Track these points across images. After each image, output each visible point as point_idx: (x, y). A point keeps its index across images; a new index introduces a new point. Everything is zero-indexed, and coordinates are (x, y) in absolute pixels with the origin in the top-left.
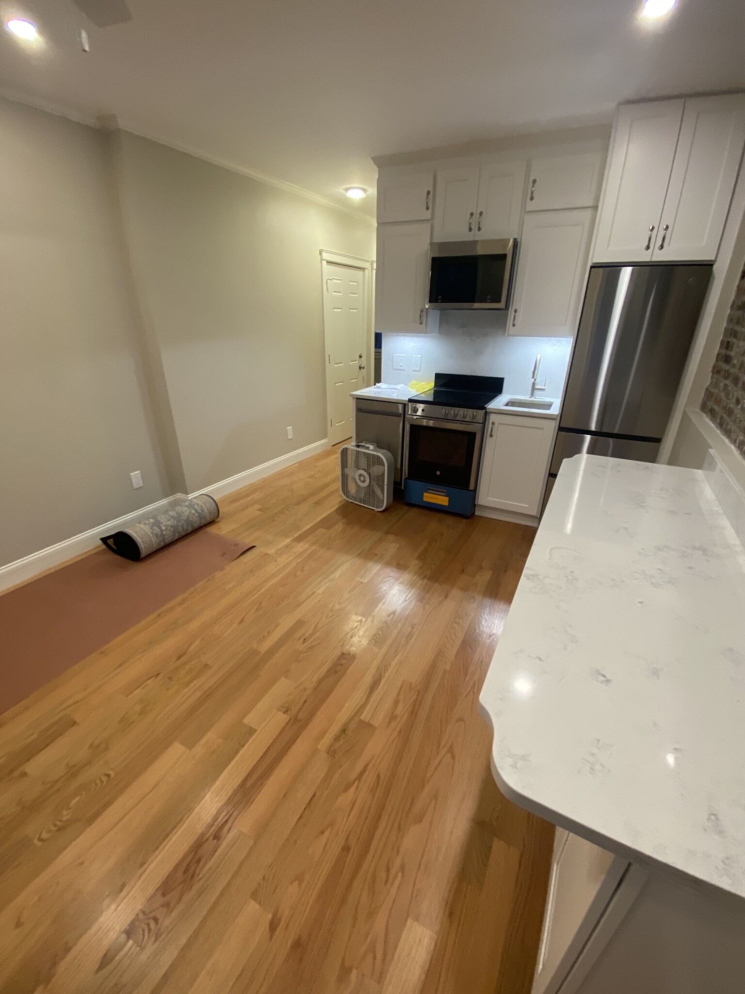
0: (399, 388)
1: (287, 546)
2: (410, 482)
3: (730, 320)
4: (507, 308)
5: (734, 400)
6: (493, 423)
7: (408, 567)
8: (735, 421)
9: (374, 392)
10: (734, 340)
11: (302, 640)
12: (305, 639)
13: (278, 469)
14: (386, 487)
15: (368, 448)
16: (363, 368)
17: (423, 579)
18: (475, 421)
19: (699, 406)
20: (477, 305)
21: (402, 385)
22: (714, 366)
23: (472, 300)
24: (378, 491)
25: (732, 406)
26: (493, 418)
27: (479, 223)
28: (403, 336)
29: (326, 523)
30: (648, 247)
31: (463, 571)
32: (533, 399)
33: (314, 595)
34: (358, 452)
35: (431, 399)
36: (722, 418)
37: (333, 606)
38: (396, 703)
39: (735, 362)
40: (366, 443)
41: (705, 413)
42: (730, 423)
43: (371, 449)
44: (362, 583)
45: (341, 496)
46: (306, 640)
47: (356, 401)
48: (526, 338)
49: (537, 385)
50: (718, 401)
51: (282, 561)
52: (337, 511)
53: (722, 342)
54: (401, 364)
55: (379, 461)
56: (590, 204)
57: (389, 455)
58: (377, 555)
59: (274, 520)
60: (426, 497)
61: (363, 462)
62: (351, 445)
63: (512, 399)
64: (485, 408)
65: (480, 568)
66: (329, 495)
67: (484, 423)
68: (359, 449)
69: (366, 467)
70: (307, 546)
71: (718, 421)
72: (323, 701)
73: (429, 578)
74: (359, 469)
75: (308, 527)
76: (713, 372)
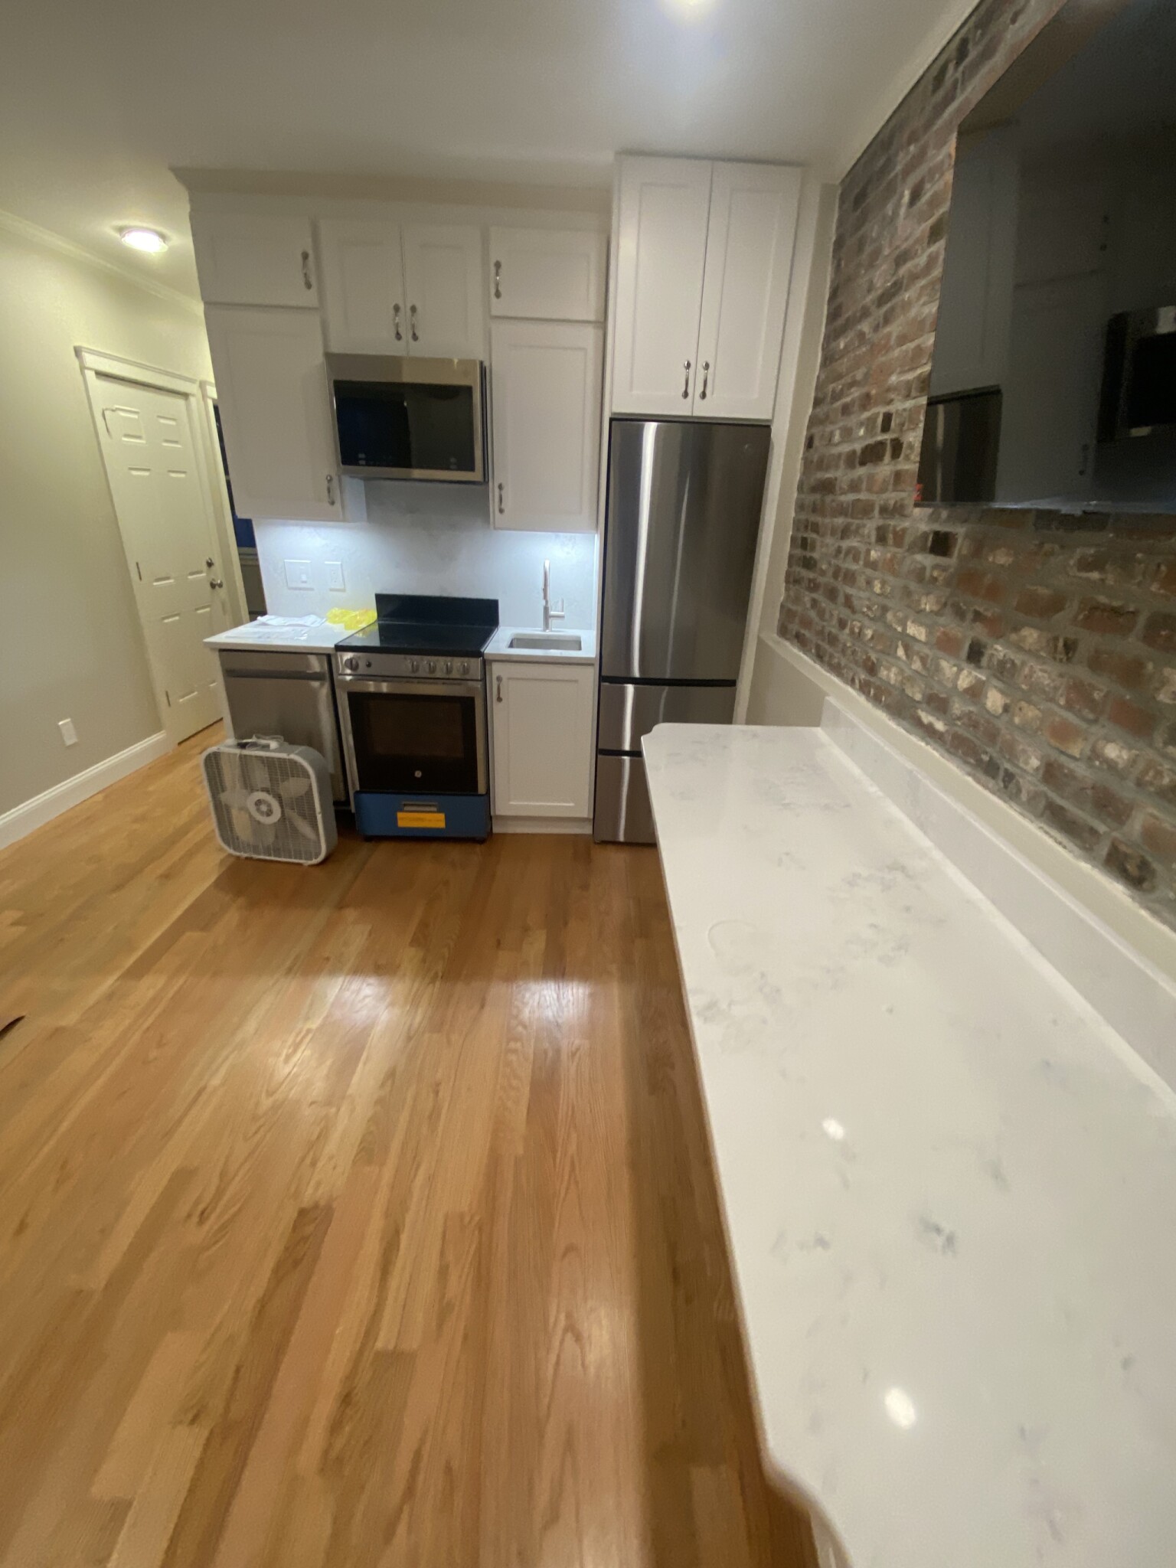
0: (308, 624)
1: (110, 996)
2: (365, 797)
3: (800, 507)
4: (485, 481)
5: (835, 622)
6: (499, 679)
7: (399, 967)
8: (843, 652)
9: (257, 636)
10: (814, 536)
11: (195, 1219)
12: (203, 1213)
13: (52, 815)
14: (319, 817)
15: (266, 747)
16: (220, 585)
17: (433, 981)
18: (467, 677)
19: (776, 631)
20: (417, 473)
21: (313, 618)
22: (788, 575)
23: (408, 464)
24: (305, 828)
25: (834, 631)
26: (497, 669)
27: (413, 326)
28: (297, 525)
29: (199, 917)
30: (686, 395)
31: (499, 943)
32: (548, 633)
33: (204, 1097)
34: (243, 759)
35: (375, 642)
36: (818, 647)
37: (257, 1104)
38: (443, 1272)
39: (824, 567)
40: (258, 738)
41: (787, 639)
42: (836, 655)
43: (274, 748)
44: (309, 1031)
45: (221, 850)
46: (205, 1215)
47: (220, 656)
48: (525, 533)
49: (552, 610)
50: (807, 623)
51: (106, 1033)
52: (218, 884)
53: (793, 539)
54: (304, 578)
55: (296, 770)
56: (592, 317)
57: (313, 752)
58: (328, 959)
59: (62, 940)
60: (402, 819)
61: (261, 776)
62: (226, 743)
63: (517, 634)
64: (480, 654)
65: (526, 930)
66: (190, 854)
67: (484, 679)
68: (246, 752)
69: (268, 784)
70: (161, 981)
71: (813, 651)
72: (280, 1349)
73: (442, 978)
74: (252, 790)
75: (156, 935)
76: (787, 581)
